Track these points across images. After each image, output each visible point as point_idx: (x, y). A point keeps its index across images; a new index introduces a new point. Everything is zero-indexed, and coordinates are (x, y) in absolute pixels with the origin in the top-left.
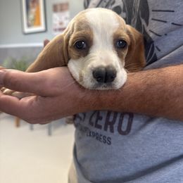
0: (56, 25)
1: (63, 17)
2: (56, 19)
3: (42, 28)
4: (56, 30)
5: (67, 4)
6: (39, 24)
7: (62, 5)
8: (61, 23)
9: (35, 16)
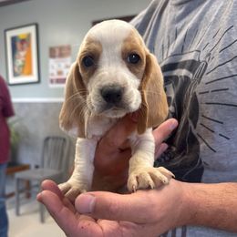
0: (52, 74)
1: (63, 65)
2: (53, 67)
3: (34, 78)
4: (52, 81)
5: (69, 48)
6: (30, 73)
7: (61, 48)
8: (60, 73)
9: (24, 62)
